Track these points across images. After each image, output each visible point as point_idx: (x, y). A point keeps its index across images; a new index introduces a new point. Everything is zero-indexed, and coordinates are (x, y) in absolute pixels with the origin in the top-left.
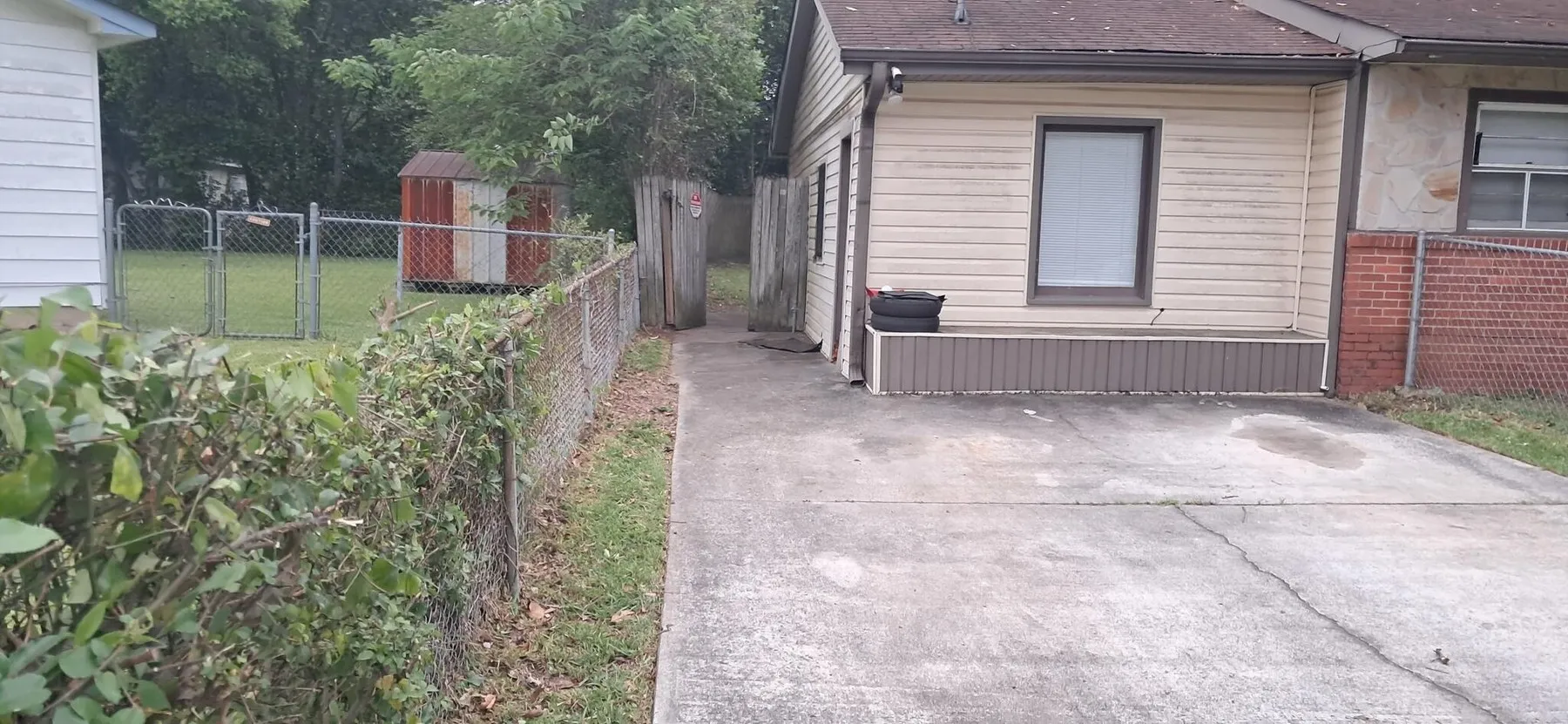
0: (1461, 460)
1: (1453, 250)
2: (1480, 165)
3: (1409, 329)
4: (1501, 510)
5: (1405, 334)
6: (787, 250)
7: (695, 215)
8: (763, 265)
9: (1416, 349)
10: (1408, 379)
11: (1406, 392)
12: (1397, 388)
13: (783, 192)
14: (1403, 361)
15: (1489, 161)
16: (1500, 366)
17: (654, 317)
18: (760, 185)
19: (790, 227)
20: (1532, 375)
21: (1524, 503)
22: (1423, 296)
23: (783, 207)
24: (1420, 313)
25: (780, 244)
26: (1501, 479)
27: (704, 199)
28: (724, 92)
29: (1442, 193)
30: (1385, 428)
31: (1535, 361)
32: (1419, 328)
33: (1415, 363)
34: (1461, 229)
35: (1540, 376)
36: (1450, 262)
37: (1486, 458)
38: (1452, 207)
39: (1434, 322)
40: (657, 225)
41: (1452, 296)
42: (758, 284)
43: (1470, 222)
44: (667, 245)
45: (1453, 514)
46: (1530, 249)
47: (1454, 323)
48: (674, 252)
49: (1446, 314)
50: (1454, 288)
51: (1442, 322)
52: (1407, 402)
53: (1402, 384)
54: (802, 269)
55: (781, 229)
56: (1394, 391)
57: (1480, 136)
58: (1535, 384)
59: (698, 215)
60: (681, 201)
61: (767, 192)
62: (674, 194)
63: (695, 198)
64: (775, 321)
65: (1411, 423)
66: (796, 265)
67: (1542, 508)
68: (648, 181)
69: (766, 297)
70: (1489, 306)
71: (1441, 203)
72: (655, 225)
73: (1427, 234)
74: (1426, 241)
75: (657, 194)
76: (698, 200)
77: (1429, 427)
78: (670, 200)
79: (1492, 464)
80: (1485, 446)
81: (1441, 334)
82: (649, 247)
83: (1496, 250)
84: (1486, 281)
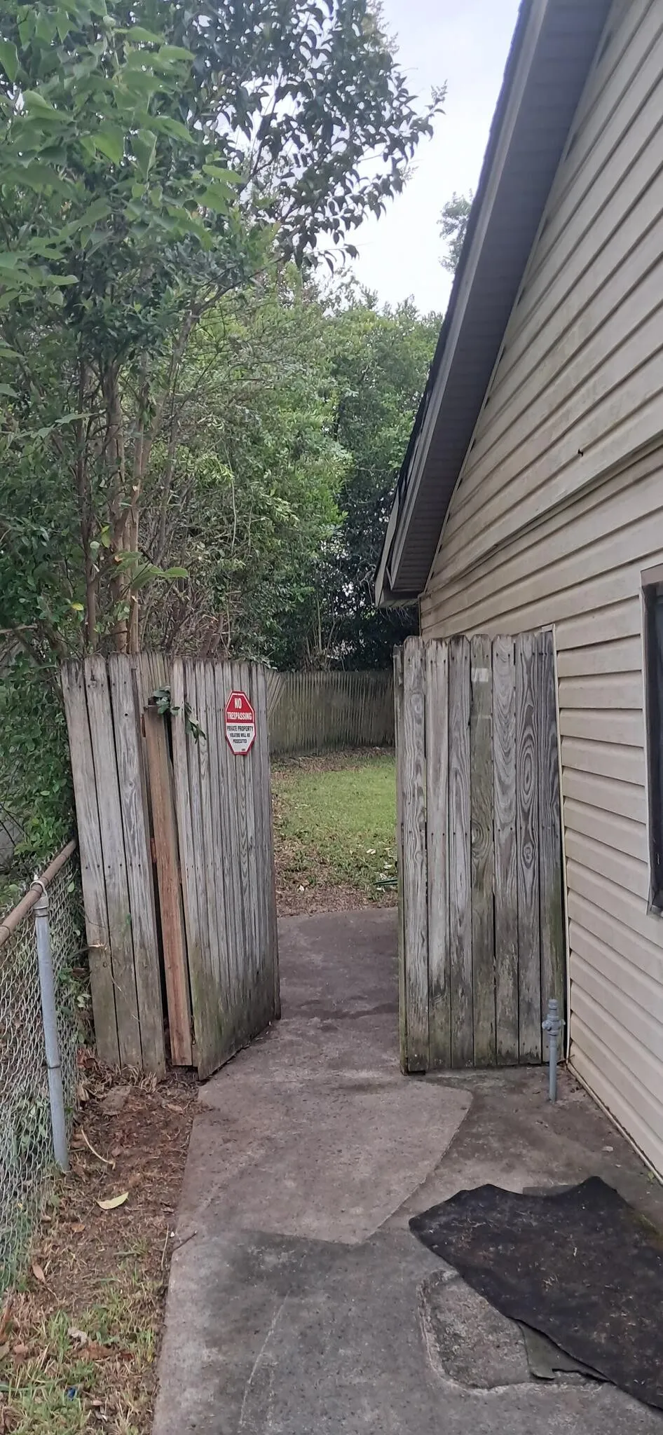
6: (503, 836)
7: (238, 748)
8: (438, 886)
13: (482, 675)
17: (134, 1053)
18: (416, 660)
19: (504, 770)
23: (481, 717)
25: (480, 824)
27: (260, 704)
28: (283, 508)
40: (132, 792)
42: (427, 938)
44: (164, 837)
48: (186, 859)
54: (549, 886)
55: (481, 780)
59: (246, 746)
60: (197, 719)
61: (437, 679)
62: (178, 701)
63: (238, 704)
64: (483, 1041)
66: (529, 875)
68: (100, 672)
69: (451, 976)
72: (128, 790)
75: (128, 707)
76: (245, 709)
78: (168, 717)
82: (114, 857)
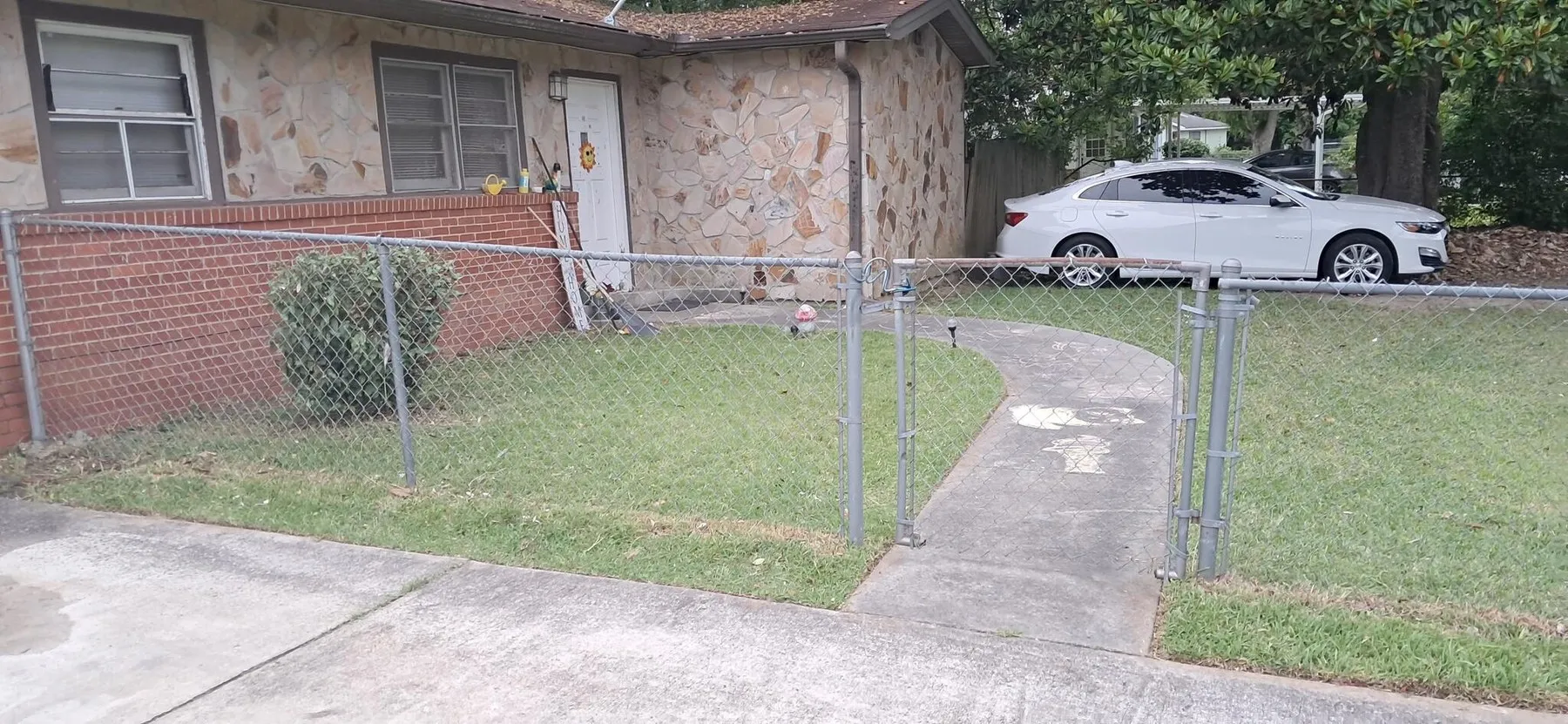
0: (200, 555)
1: (52, 234)
2: (58, 111)
3: (19, 358)
4: (341, 646)
5: (17, 364)
9: (39, 383)
10: (37, 429)
11: (37, 449)
12: (23, 447)
14: (23, 405)
15: (68, 107)
16: (152, 384)
20: (190, 388)
21: (356, 618)
22: (29, 306)
24: (32, 331)
26: (283, 577)
29: (16, 153)
30: (48, 527)
31: (190, 369)
32: (35, 353)
33: (43, 405)
34: (55, 205)
35: (200, 387)
36: (54, 252)
37: (232, 541)
38: (35, 171)
39: (50, 341)
41: (68, 301)
43: (64, 192)
45: (288, 686)
46: (150, 227)
47: (80, 337)
49: (63, 327)
50: (68, 289)
51: (61, 340)
52: (46, 464)
53: (29, 438)
56: (19, 451)
57: (47, 69)
58: (197, 398)
65: (82, 504)
67: (381, 616)
70: (118, 307)
71: (17, 167)
73: (13, 214)
74: (17, 227)
77: (114, 505)
79: (250, 551)
80: (215, 519)
81: (64, 356)
83: (110, 230)
84: (105, 273)
